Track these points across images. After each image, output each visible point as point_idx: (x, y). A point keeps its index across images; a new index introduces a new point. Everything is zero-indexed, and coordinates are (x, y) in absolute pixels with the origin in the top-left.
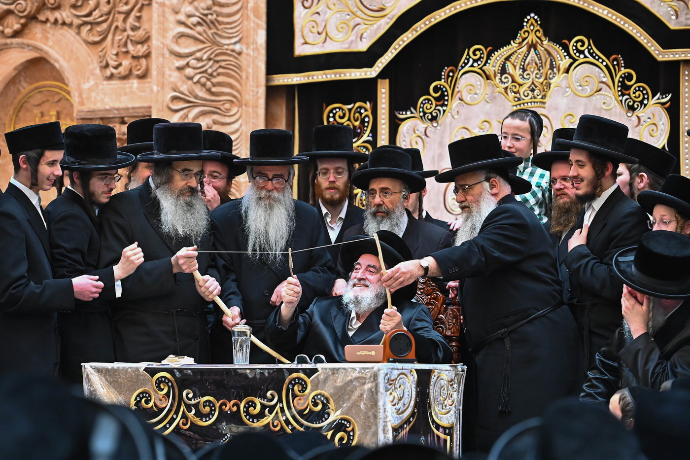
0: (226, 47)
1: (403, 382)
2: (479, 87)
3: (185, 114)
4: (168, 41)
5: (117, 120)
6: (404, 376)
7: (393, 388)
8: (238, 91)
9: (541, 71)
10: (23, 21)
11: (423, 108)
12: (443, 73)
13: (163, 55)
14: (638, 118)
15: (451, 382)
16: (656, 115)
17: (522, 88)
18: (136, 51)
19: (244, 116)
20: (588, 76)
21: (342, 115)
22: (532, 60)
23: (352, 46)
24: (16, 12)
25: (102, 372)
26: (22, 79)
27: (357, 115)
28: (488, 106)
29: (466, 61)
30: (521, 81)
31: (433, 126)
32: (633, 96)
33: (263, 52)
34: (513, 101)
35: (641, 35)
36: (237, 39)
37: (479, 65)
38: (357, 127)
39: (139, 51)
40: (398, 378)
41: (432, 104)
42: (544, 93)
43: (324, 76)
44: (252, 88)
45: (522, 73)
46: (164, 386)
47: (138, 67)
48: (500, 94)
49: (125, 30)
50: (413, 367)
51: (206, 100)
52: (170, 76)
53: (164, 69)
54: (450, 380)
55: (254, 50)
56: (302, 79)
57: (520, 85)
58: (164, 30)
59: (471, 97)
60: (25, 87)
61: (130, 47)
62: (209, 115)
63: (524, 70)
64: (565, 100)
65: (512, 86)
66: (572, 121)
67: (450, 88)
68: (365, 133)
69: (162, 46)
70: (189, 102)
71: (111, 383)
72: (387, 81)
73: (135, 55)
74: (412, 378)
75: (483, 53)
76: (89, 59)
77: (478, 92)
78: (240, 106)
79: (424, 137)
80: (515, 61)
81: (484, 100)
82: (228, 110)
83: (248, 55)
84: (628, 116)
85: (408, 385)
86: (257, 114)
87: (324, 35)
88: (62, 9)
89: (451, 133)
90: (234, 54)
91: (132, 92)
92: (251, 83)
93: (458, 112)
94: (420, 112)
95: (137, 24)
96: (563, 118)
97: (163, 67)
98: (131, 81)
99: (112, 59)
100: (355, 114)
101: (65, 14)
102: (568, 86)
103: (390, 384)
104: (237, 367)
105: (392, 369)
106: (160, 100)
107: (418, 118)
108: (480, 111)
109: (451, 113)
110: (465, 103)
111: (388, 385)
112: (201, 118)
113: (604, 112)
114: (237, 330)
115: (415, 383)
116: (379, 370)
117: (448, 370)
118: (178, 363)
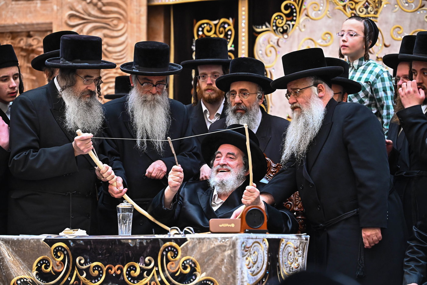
1: (257, 249)
2: (322, 5)
3: (80, 29)
5: (24, 34)
6: (257, 244)
7: (249, 254)
8: (124, 10)
11: (276, 23)
15: (296, 248)
17: (358, 6)
19: (129, 30)
21: (209, 29)
25: (9, 243)
27: (222, 29)
28: (329, 21)
31: (283, 37)
40: (253, 246)
41: (283, 19)
42: (376, 9)
44: (135, 8)
46: (61, 254)
48: (339, 11)
50: (265, 237)
51: (97, 17)
54: (295, 247)
57: (356, 3)
59: (315, 13)
62: (100, 30)
64: (394, 15)
65: (350, 4)
66: (400, 32)
67: (298, 5)
70: (83, 19)
71: (16, 252)
72: (247, 1)
74: (264, 246)
77: (321, 8)
78: (126, 22)
79: (276, 47)
81: (326, 16)
82: (116, 26)
85: (261, 251)
86: (140, 29)
89: (299, 43)
91: (36, 11)
92: (135, 3)
93: (304, 26)
94: (273, 26)
96: (392, 30)
98: (35, 1)
100: (220, 28)
102: (396, 3)
103: (246, 251)
104: (120, 238)
105: (248, 238)
106: (59, 17)
107: (271, 31)
108: (323, 25)
109: (299, 27)
110: (310, 18)
111: (244, 251)
112: (94, 33)
113: (426, 24)
114: (121, 207)
115: (267, 249)
116: (237, 239)
117: (294, 239)
118: (73, 235)
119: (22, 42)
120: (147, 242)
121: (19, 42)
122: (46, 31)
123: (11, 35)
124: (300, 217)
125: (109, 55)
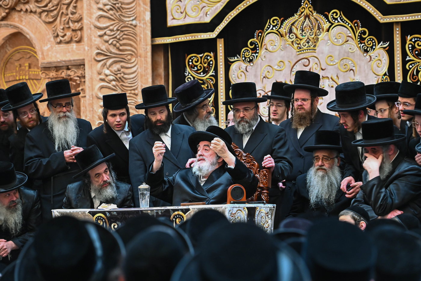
0: (127, 22)
1: (240, 215)
2: (277, 42)
3: (104, 63)
4: (93, 20)
5: (64, 67)
6: (240, 211)
7: (234, 218)
8: (135, 48)
9: (313, 31)
10: (7, 11)
11: (244, 55)
12: (255, 34)
13: (91, 29)
14: (370, 56)
15: (267, 214)
16: (381, 55)
17: (302, 42)
18: (74, 27)
19: (139, 63)
20: (340, 33)
21: (196, 60)
22: (307, 25)
23: (201, 20)
24: (3, 6)
26: (8, 45)
28: (282, 53)
29: (269, 27)
30: (301, 37)
31: (250, 65)
32: (366, 44)
33: (149, 25)
34: (297, 49)
35: (370, 8)
36: (134, 18)
37: (276, 28)
38: (206, 67)
39: (76, 27)
40: (237, 213)
41: (249, 52)
42: (315, 44)
43: (185, 38)
44: (143, 46)
45: (301, 33)
46: (100, 222)
47: (76, 36)
48: (289, 45)
49: (67, 15)
50: (245, 206)
51: (116, 54)
52: (95, 41)
53: (91, 37)
54: (266, 213)
55: (143, 24)
56: (172, 40)
57: (301, 40)
58: (90, 14)
59: (272, 47)
60: (10, 50)
61: (71, 24)
62: (118, 63)
63: (303, 31)
64: (327, 48)
65: (296, 40)
66: (332, 59)
67: (260, 42)
68: (210, 71)
69: (89, 23)
70: (107, 55)
72: (223, 39)
73: (74, 29)
74: (245, 212)
75: (278, 22)
76: (47, 32)
77: (276, 44)
78: (137, 57)
79: (245, 72)
80: (297, 26)
81: (280, 49)
82: (130, 60)
83: (140, 27)
84: (364, 56)
85: (242, 216)
86: (147, 62)
87: (184, 14)
88: (30, 3)
89: (261, 69)
90: (132, 26)
91: (73, 51)
92: (143, 43)
93: (265, 56)
94: (243, 57)
95: (74, 11)
96: (326, 58)
97: (91, 36)
98: (72, 44)
99: (60, 32)
100: (204, 60)
101: (32, 6)
102: (328, 39)
103: (232, 217)
104: (142, 209)
105: (233, 207)
106: (90, 55)
107: (242, 61)
108: (278, 56)
109: (261, 57)
110: (269, 51)
111: (231, 217)
112: (114, 65)
113: (350, 54)
114: (141, 188)
115: (246, 215)
116: (225, 209)
117: (265, 207)
118: (108, 208)
119: (63, 74)
120: (161, 212)
121: (61, 74)
122: (80, 65)
123: (55, 69)
124: (264, 191)
125: (126, 81)
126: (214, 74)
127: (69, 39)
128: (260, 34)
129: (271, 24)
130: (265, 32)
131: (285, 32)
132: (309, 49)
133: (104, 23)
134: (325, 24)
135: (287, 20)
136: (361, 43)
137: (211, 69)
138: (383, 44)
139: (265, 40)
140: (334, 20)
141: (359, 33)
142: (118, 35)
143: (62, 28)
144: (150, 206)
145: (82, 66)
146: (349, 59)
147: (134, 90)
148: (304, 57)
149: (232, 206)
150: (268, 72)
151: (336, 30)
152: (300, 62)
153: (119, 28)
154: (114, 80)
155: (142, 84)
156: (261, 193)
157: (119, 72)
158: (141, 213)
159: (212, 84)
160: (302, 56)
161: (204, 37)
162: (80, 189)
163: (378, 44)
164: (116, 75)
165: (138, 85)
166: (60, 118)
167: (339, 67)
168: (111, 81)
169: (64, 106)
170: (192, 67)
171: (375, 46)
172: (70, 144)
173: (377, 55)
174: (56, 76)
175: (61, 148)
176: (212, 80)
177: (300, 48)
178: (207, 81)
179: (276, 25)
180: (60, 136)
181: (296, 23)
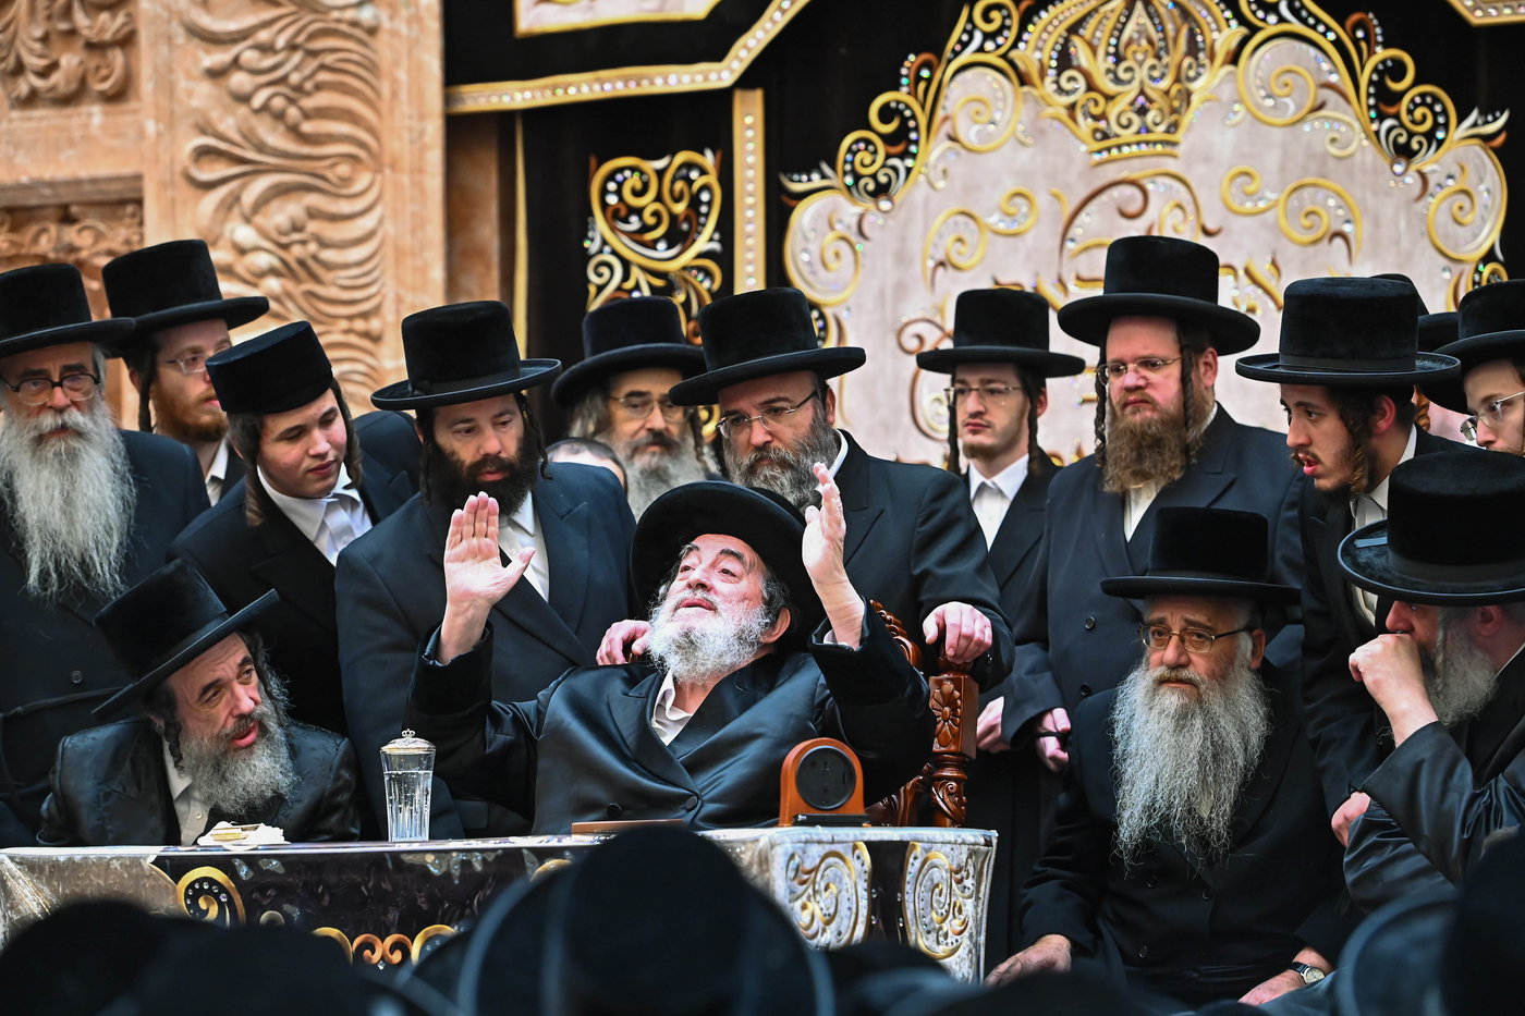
0: (336, 14)
1: (836, 875)
2: (1000, 105)
3: (231, 193)
4: (182, 3)
5: (50, 212)
6: (837, 860)
7: (810, 891)
8: (371, 130)
9: (1164, 61)
11: (852, 163)
12: (903, 72)
13: (170, 39)
14: (1423, 176)
15: (957, 873)
16: (1469, 169)
17: (1114, 106)
18: (94, 31)
19: (388, 196)
20: (1289, 71)
21: (639, 186)
22: (1138, 32)
23: (668, 6)
25: (41, 871)
27: (679, 185)
28: (1024, 155)
29: (965, 38)
30: (1110, 88)
31: (878, 209)
32: (1405, 118)
33: (434, 25)
34: (1090, 140)
37: (998, 47)
38: (682, 218)
39: (102, 30)
40: (823, 866)
41: (875, 152)
42: (1172, 118)
43: (596, 87)
44: (407, 122)
45: (1112, 67)
46: (209, 903)
47: (104, 72)
48: (1056, 124)
50: (860, 838)
51: (286, 155)
52: (190, 94)
53: (173, 76)
54: (954, 867)
55: (410, 21)
56: (538, 94)
59: (979, 131)
61: (80, 19)
62: (295, 196)
63: (1119, 58)
64: (1230, 136)
65: (1088, 100)
66: (1251, 188)
67: (923, 107)
68: (699, 233)
69: (165, 15)
70: (241, 161)
72: (759, 95)
73: (95, 40)
74: (857, 864)
75: (1009, 16)
77: (998, 116)
78: (378, 169)
79: (855, 239)
80: (1093, 35)
81: (1013, 140)
82: (346, 181)
83: (394, 33)
84: (1395, 173)
85: (848, 882)
86: (422, 190)
89: (927, 228)
90: (358, 32)
91: (88, 138)
92: (406, 109)
93: (945, 172)
94: (845, 173)
96: (1226, 182)
97: (171, 70)
98: (84, 109)
99: (31, 51)
100: (673, 182)
102: (1236, 97)
103: (803, 883)
104: (397, 848)
105: (807, 842)
106: (165, 157)
107: (839, 189)
108: (1006, 166)
109: (926, 175)
110: (964, 147)
111: (795, 883)
112: (275, 204)
113: (1332, 164)
114: (397, 752)
115: (866, 877)
116: (772, 847)
117: (949, 843)
118: (244, 842)
119: (44, 240)
120: (484, 861)
121: (35, 240)
122: (122, 203)
123: (8, 218)
124: (947, 773)
125: (327, 276)
126: (716, 246)
127: (73, 86)
128: (925, 73)
129: (975, 27)
130: (949, 61)
131: (1037, 65)
132: (1147, 143)
133: (230, 17)
134: (1219, 30)
135: (1047, 11)
136: (1381, 117)
137: (704, 225)
138: (1480, 122)
139: (946, 97)
140: (1260, 14)
141: (1375, 70)
142: (297, 68)
143: (38, 33)
144: (432, 837)
145: (130, 209)
146: (1327, 188)
147: (365, 316)
148: (1124, 175)
149: (803, 838)
150: (960, 240)
151: (1266, 59)
152: (1104, 197)
153: (300, 39)
154: (273, 272)
155: (402, 292)
156: (934, 781)
157: (296, 236)
158: (393, 864)
159: (709, 290)
160: (1112, 173)
161: (679, 82)
162: (118, 755)
163: (1460, 120)
164: (285, 247)
165: (384, 297)
166: (40, 440)
167: (1283, 222)
168: (262, 275)
169: (56, 380)
170: (617, 216)
171: (1447, 131)
172: (91, 557)
173: (1455, 170)
174: (13, 251)
175: (54, 575)
176: (708, 274)
177: (1106, 136)
178: (686, 281)
179: (999, 32)
180: (43, 523)
181: (1092, 23)
